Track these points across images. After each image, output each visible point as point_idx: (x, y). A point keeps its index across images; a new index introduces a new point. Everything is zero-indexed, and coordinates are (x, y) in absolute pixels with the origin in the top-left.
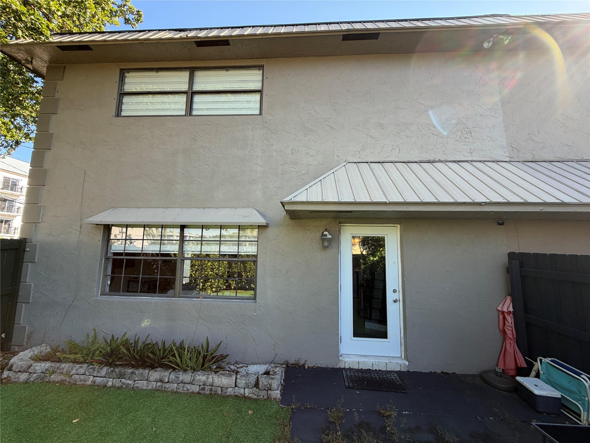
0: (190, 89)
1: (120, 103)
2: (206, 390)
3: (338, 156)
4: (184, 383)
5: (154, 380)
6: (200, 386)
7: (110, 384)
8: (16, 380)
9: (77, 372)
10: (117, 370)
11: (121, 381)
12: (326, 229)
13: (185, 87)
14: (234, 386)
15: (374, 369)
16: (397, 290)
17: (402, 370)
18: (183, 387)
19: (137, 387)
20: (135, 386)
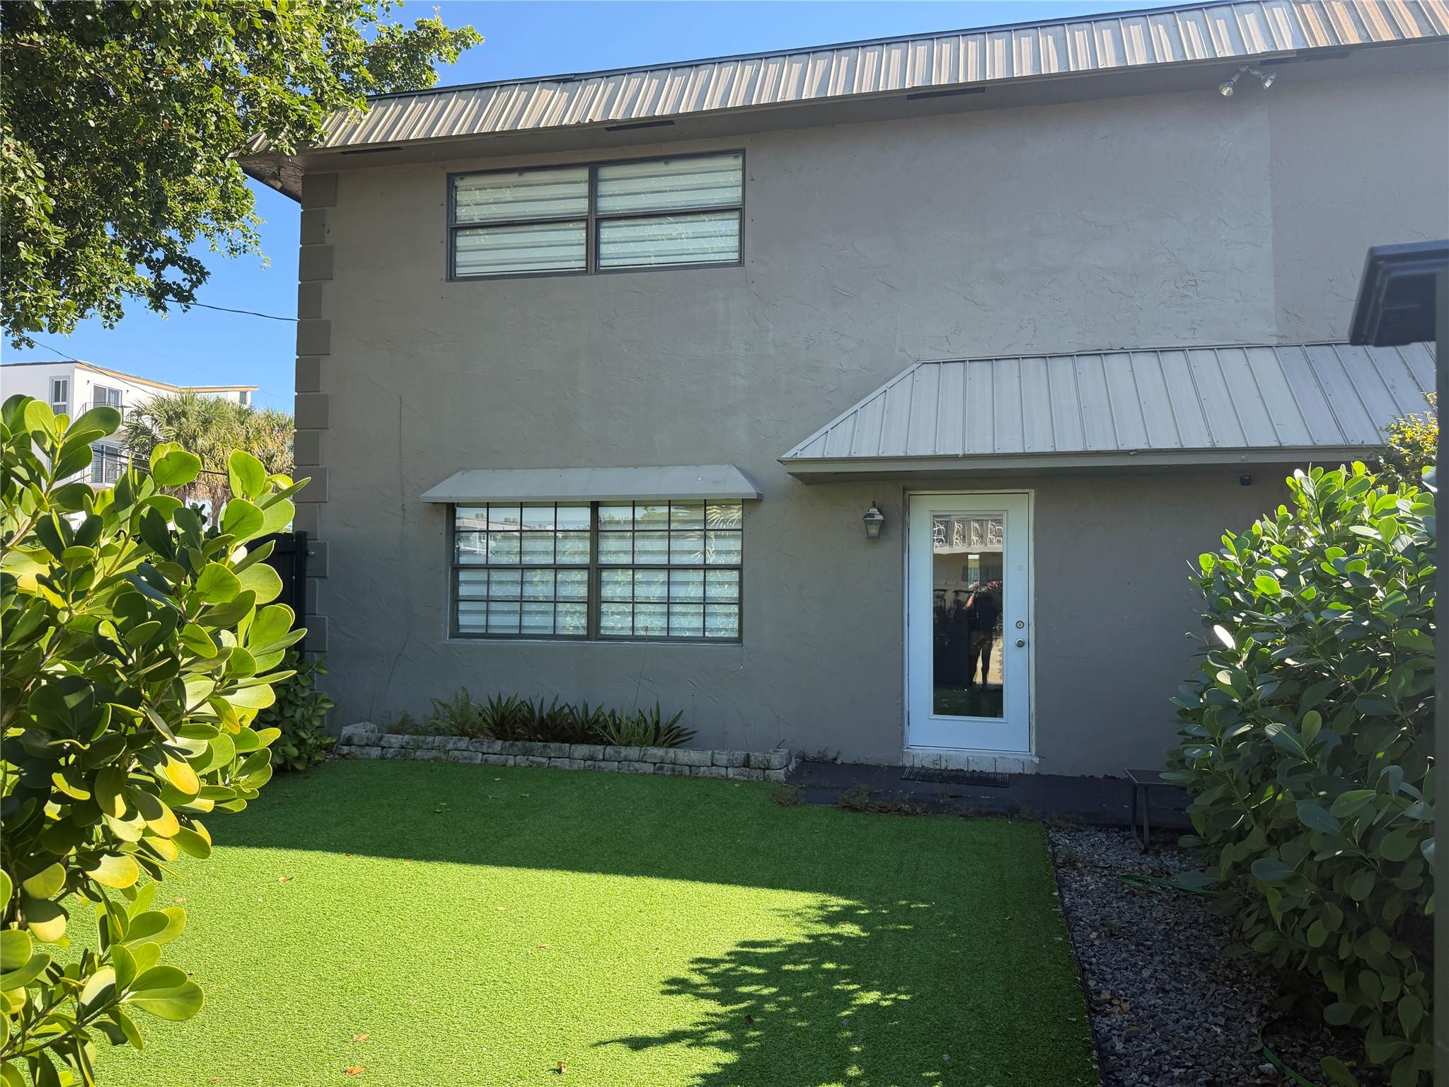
0: (593, 212)
1: (452, 249)
2: (666, 769)
3: (902, 350)
4: (630, 761)
5: (580, 757)
6: (655, 764)
7: (511, 762)
8: (366, 756)
9: (455, 747)
10: (519, 743)
11: (528, 759)
12: (874, 502)
13: (582, 206)
14: (710, 764)
15: (971, 770)
16: (1026, 622)
17: (1026, 772)
18: (629, 766)
19: (555, 767)
20: (551, 765)
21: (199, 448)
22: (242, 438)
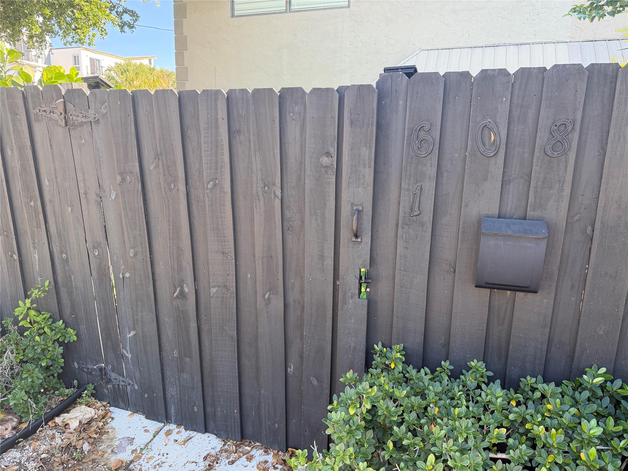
1: (233, 3)
3: (414, 44)
21: (135, 85)
22: (152, 81)
